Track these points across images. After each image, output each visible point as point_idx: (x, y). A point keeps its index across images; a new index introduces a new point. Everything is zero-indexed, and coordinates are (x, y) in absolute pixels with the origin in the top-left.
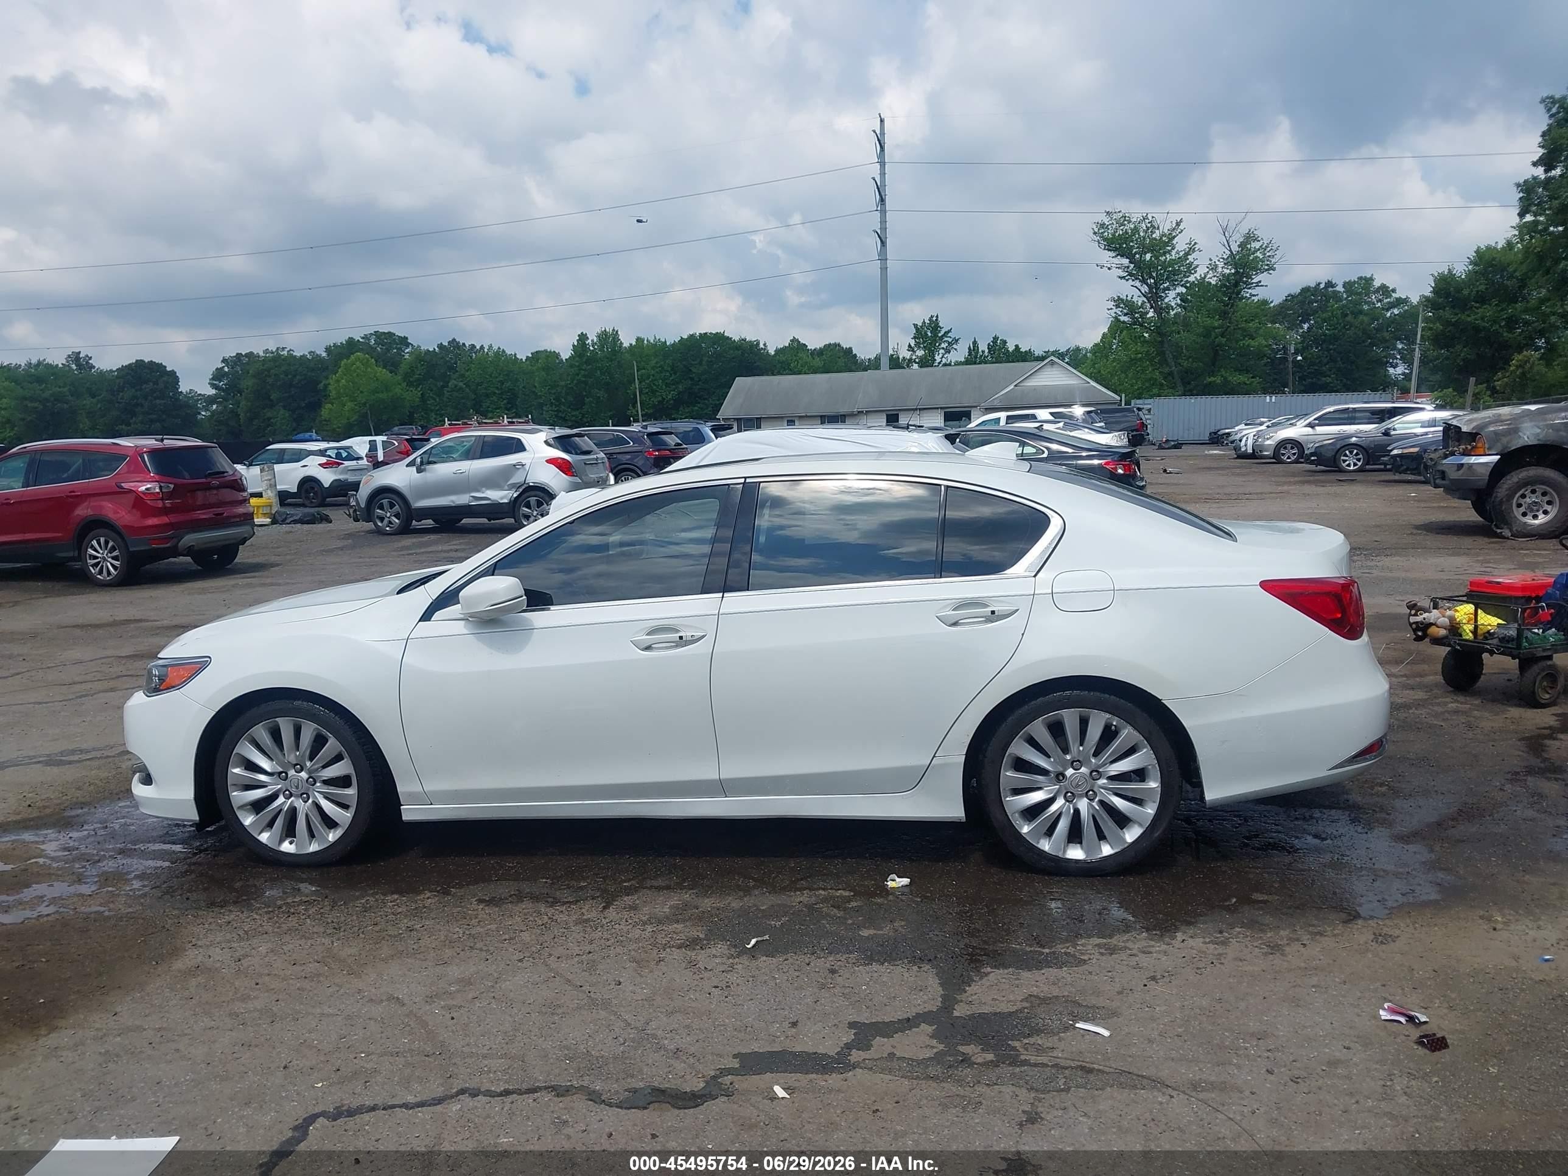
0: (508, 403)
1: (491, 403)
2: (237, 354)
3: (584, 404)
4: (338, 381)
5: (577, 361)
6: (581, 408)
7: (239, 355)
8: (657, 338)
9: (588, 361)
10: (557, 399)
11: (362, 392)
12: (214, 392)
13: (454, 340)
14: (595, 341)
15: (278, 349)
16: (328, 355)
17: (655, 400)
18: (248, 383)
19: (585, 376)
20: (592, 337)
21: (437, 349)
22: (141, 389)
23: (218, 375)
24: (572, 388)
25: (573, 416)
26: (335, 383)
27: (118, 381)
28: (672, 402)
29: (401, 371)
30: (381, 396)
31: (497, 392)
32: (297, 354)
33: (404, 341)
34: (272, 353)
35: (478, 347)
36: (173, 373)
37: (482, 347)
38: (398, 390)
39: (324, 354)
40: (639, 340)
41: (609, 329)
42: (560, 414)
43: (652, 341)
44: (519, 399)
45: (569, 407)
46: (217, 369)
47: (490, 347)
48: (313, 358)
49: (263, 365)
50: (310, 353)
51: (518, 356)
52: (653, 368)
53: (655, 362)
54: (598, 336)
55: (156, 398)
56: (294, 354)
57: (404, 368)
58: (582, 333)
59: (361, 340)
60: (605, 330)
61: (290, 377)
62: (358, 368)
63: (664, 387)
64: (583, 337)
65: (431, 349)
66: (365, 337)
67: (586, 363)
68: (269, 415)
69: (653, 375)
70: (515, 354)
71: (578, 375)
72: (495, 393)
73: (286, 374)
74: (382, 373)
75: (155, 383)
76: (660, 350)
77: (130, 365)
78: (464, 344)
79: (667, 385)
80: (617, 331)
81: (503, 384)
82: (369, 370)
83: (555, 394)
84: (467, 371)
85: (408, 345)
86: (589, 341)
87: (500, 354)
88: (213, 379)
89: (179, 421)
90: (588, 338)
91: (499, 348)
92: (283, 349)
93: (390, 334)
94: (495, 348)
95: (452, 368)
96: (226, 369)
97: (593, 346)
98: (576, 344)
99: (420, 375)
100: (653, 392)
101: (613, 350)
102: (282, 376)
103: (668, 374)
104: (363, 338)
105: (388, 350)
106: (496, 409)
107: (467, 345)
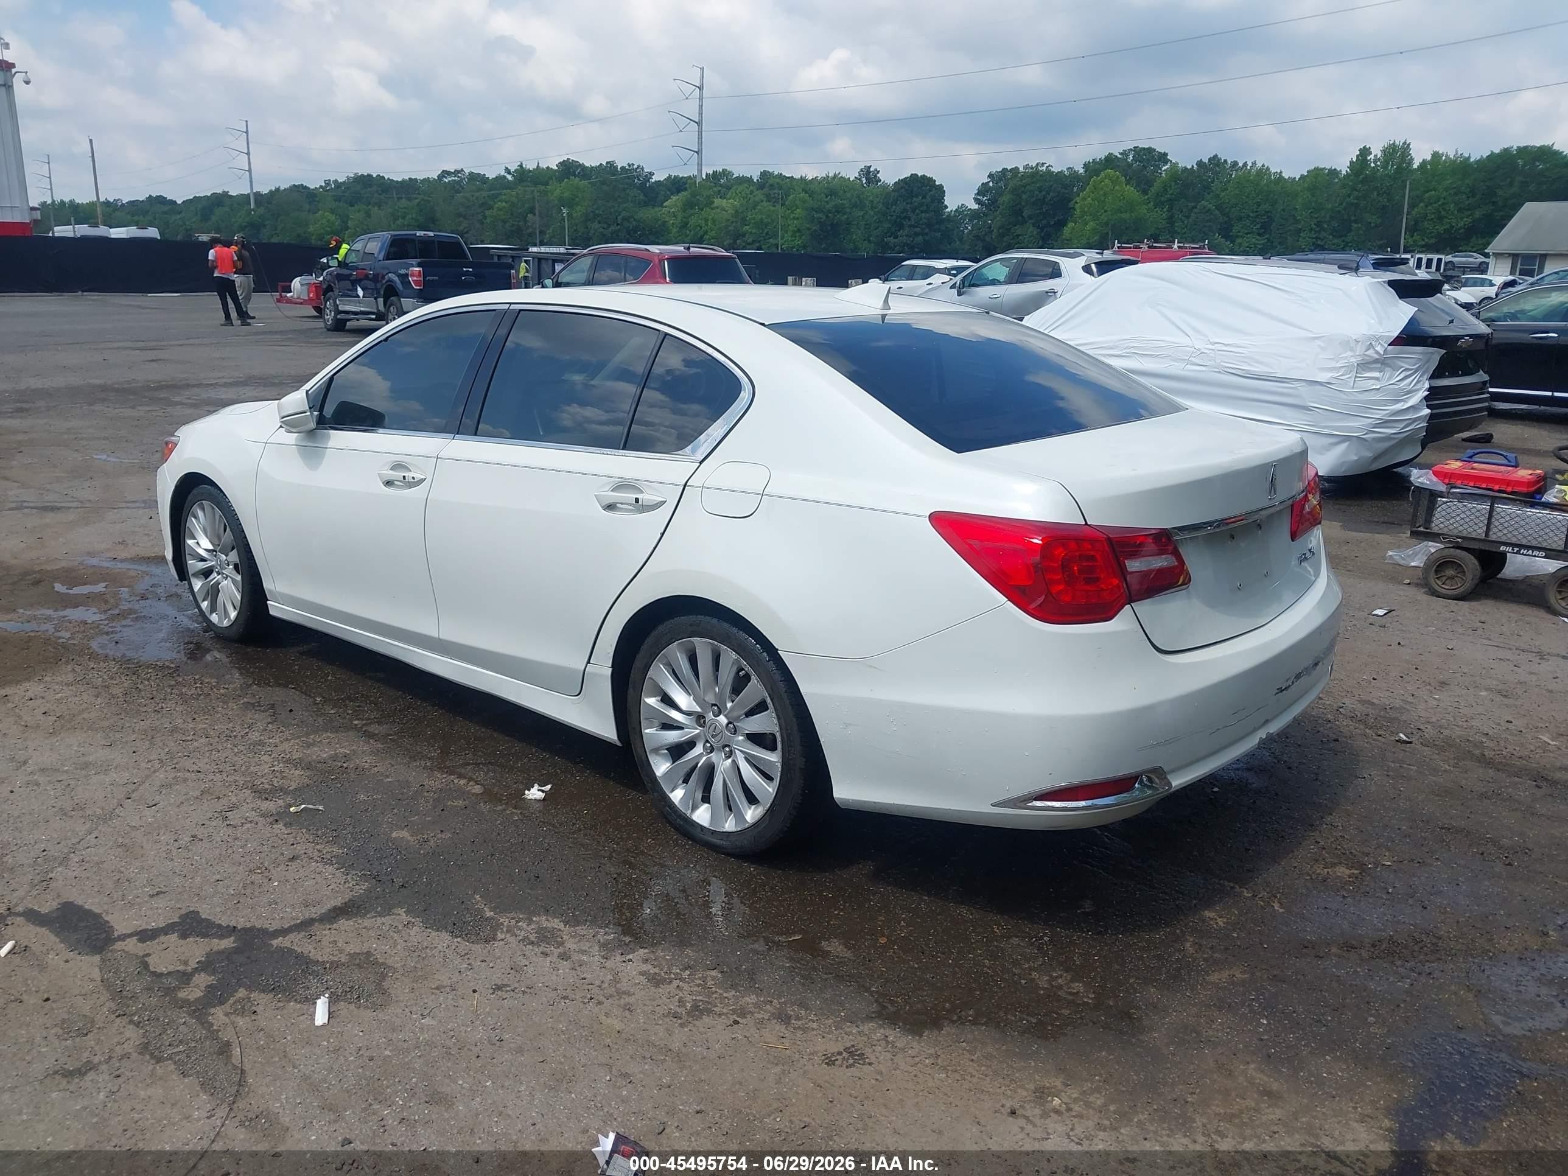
0: (1261, 227)
1: (1242, 228)
2: (1004, 169)
3: (1350, 231)
4: (1084, 199)
5: (1351, 181)
6: (1346, 236)
7: (1004, 170)
8: (1460, 153)
9: (1365, 181)
10: (1318, 224)
11: (1106, 211)
12: (976, 207)
13: (1216, 156)
14: (1379, 156)
15: (1038, 164)
16: (1086, 172)
17: (1441, 229)
18: (1005, 198)
19: (1357, 198)
20: (1376, 151)
21: (1195, 166)
22: (911, 203)
23: (983, 190)
24: (1339, 212)
25: (1333, 244)
26: (1082, 202)
27: (893, 194)
28: (1462, 231)
29: (1153, 190)
30: (1123, 216)
31: (1251, 215)
32: (1055, 169)
33: (1163, 157)
34: (1032, 168)
35: (1241, 165)
36: (941, 186)
37: (1245, 164)
38: (1143, 210)
39: (1082, 171)
40: (1436, 155)
41: (1399, 141)
42: (1319, 242)
43: (1452, 156)
44: (1274, 224)
45: (1331, 234)
46: (983, 184)
47: (1254, 163)
48: (1070, 174)
49: (1021, 181)
50: (1068, 169)
51: (1283, 175)
52: (1446, 189)
53: (1450, 181)
54: (1384, 151)
55: (922, 212)
56: (1052, 170)
57: (1157, 186)
58: (1364, 147)
59: (1119, 156)
60: (1394, 144)
61: (1043, 193)
62: (1106, 185)
63: (1456, 212)
64: (1365, 152)
65: (1189, 167)
66: (1125, 153)
67: (1362, 182)
68: (1019, 232)
69: (1444, 198)
70: (1281, 172)
71: (1349, 196)
72: (1249, 216)
73: (1040, 190)
74: (1131, 191)
75: (925, 197)
76: (1462, 168)
77: (906, 178)
78: (1225, 161)
79: (1460, 210)
80: (1409, 144)
81: (1259, 206)
82: (1117, 188)
83: (1317, 218)
84: (1223, 191)
85: (1166, 161)
86: (1372, 157)
87: (1263, 172)
88: (978, 194)
89: (938, 235)
90: (1371, 153)
91: (1263, 165)
92: (1043, 164)
93: (1150, 150)
94: (1259, 165)
95: (1207, 188)
96: (991, 184)
97: (1375, 162)
98: (1354, 160)
99: (1172, 194)
100: (1440, 218)
101: (1399, 170)
102: (1036, 192)
103: (1464, 196)
104: (1121, 154)
105: (1145, 167)
106: (1247, 234)
107: (1229, 162)
